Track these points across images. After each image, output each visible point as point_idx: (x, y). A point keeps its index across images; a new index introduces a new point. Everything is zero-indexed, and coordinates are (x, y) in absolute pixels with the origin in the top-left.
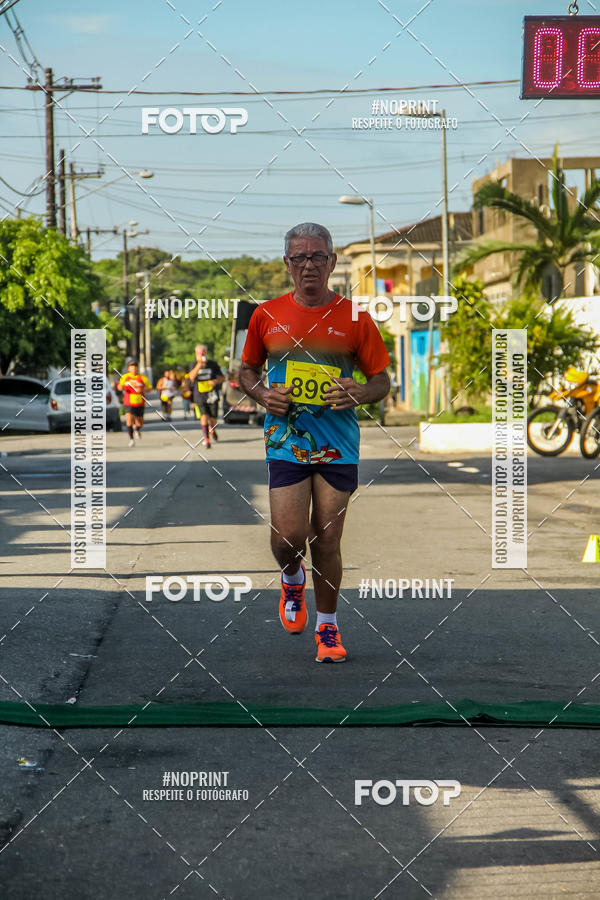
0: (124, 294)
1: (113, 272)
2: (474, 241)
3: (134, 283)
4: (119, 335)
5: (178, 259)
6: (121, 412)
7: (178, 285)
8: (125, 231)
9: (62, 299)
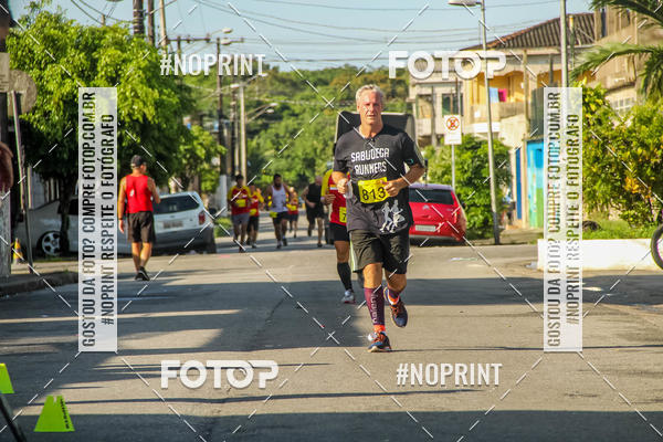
0: (218, 107)
1: (206, 84)
3: (228, 95)
4: (212, 150)
5: (276, 69)
6: (215, 234)
7: (275, 98)
8: (218, 39)
9: (150, 112)
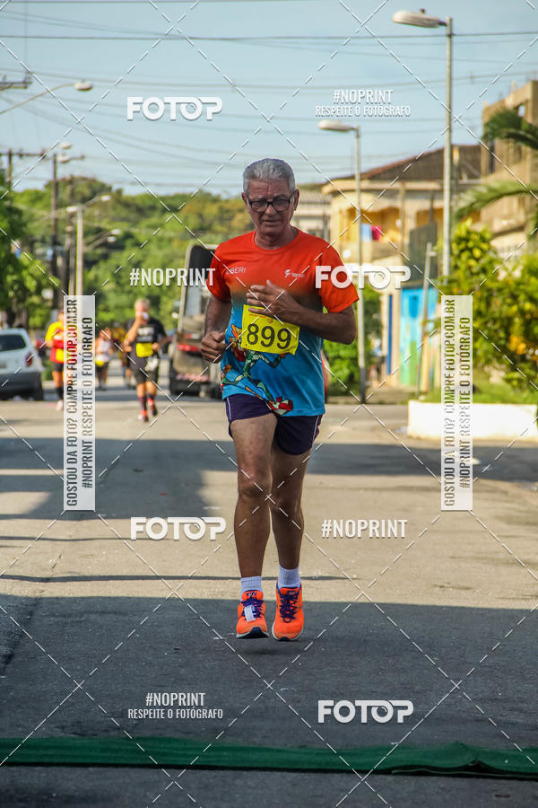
0: (51, 232)
1: (39, 205)
2: (482, 180)
3: (64, 221)
4: (44, 282)
5: (119, 192)
6: (43, 377)
7: (118, 224)
8: (55, 156)
